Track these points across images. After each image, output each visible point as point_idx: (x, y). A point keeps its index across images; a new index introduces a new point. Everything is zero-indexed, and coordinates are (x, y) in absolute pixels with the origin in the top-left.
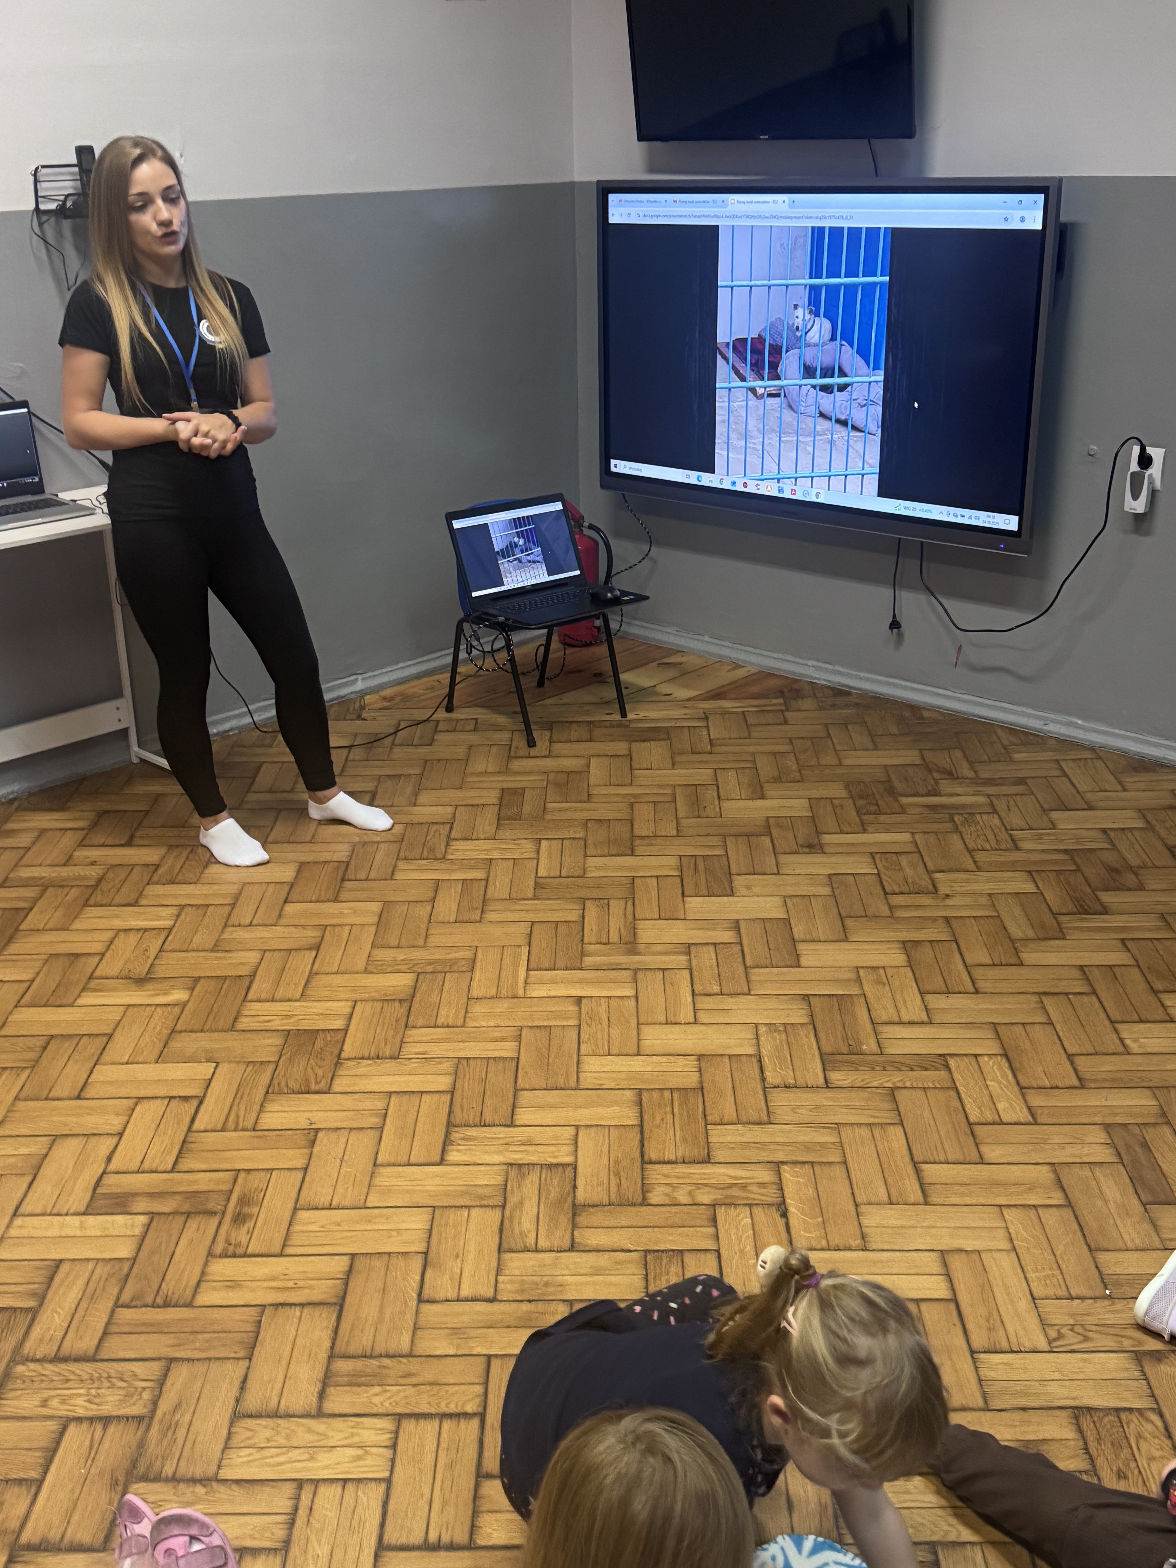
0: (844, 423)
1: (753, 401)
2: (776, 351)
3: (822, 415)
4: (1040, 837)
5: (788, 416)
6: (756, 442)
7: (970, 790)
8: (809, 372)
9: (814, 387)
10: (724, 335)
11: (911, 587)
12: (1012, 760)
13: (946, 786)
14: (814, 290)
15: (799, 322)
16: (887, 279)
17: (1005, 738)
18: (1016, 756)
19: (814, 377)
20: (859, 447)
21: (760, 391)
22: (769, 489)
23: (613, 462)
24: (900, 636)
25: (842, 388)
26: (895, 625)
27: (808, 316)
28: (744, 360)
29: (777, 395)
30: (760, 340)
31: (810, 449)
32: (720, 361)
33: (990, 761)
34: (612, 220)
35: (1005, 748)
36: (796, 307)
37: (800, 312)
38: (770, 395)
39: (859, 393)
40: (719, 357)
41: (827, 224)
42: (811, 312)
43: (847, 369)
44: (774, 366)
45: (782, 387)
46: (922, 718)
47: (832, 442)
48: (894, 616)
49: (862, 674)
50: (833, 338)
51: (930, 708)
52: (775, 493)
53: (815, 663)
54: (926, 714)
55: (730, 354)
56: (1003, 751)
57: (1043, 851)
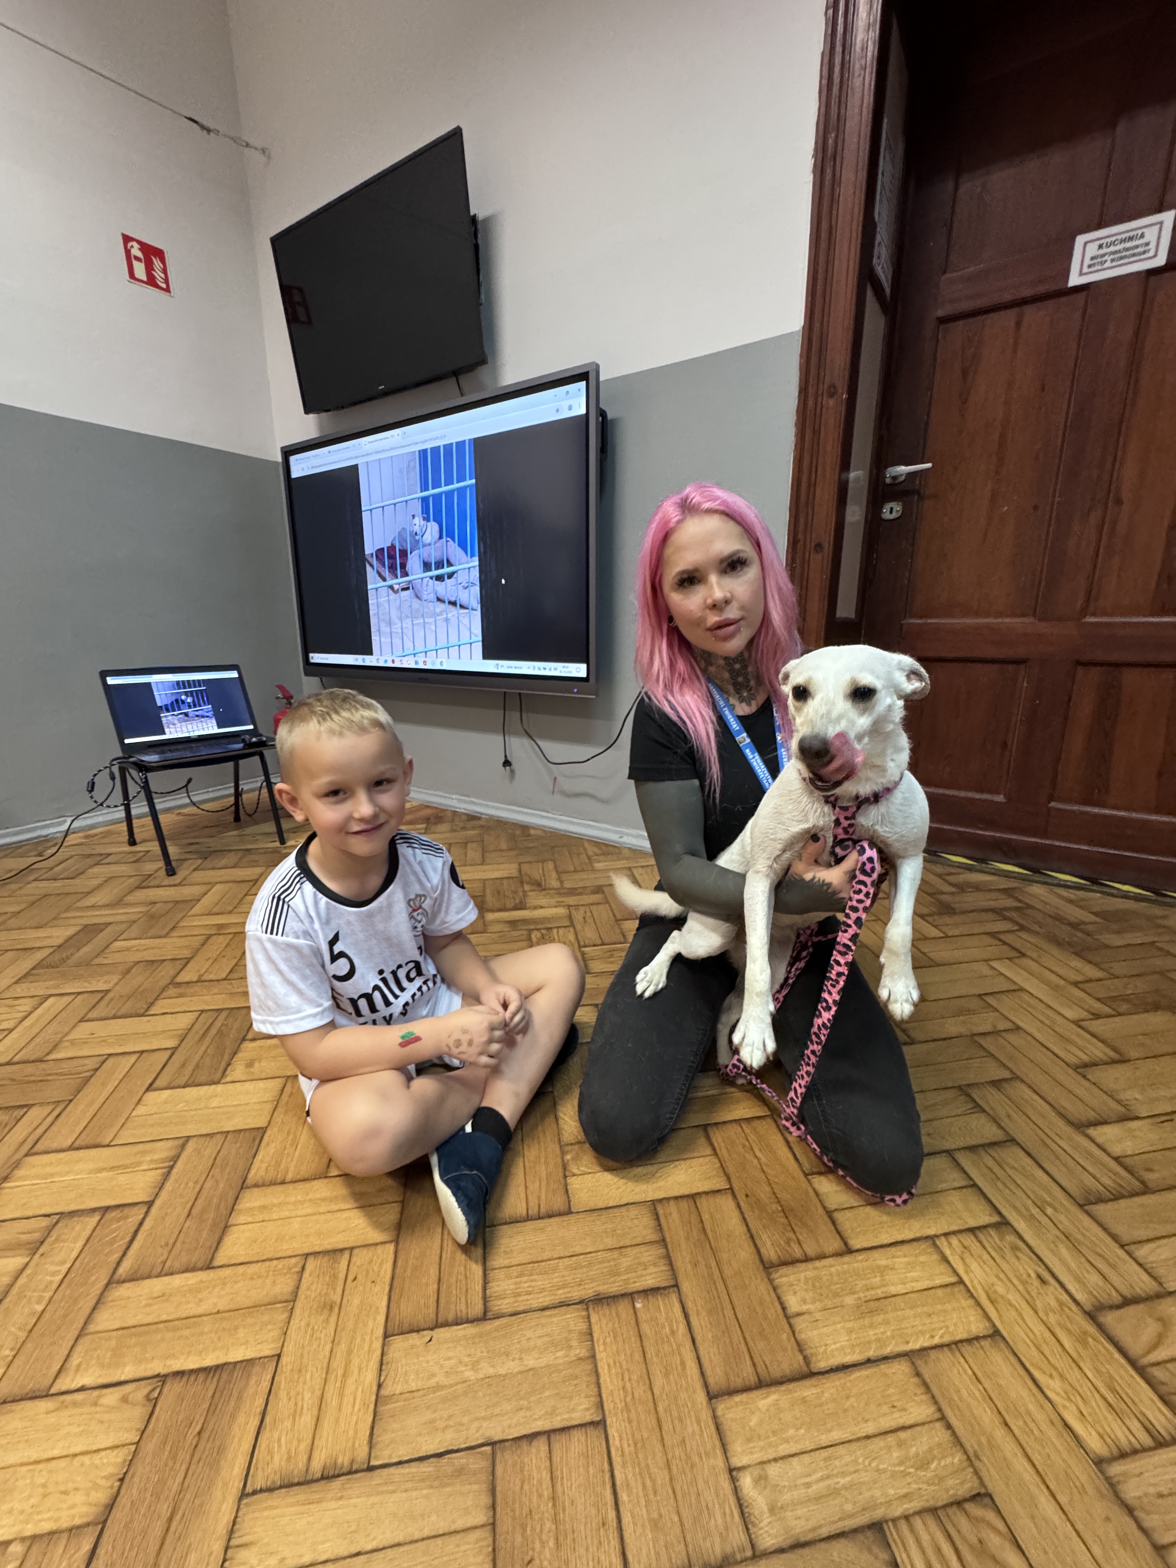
0: (453, 604)
1: (392, 596)
2: (404, 554)
3: (439, 599)
5: (416, 603)
6: (397, 628)
7: (553, 901)
8: (427, 566)
9: (431, 578)
10: (369, 549)
11: (516, 734)
12: (593, 870)
13: (534, 898)
14: (425, 500)
15: (416, 529)
16: (473, 481)
17: (591, 850)
18: (598, 866)
19: (430, 570)
20: (466, 621)
21: (396, 587)
22: (408, 663)
23: (311, 655)
24: (512, 772)
25: (450, 576)
26: (507, 763)
27: (422, 522)
28: (384, 566)
29: (407, 589)
30: (392, 548)
31: (433, 628)
32: (368, 568)
33: (575, 871)
34: (295, 474)
35: (589, 858)
36: (414, 516)
37: (417, 520)
38: (404, 589)
39: (462, 577)
40: (368, 566)
41: (428, 446)
42: (424, 519)
43: (452, 561)
44: (403, 566)
45: (410, 582)
46: (529, 835)
47: (447, 620)
48: (506, 756)
49: (488, 803)
50: (441, 537)
51: (536, 827)
52: (413, 666)
53: (457, 796)
54: (532, 832)
55: (374, 562)
56: (587, 861)
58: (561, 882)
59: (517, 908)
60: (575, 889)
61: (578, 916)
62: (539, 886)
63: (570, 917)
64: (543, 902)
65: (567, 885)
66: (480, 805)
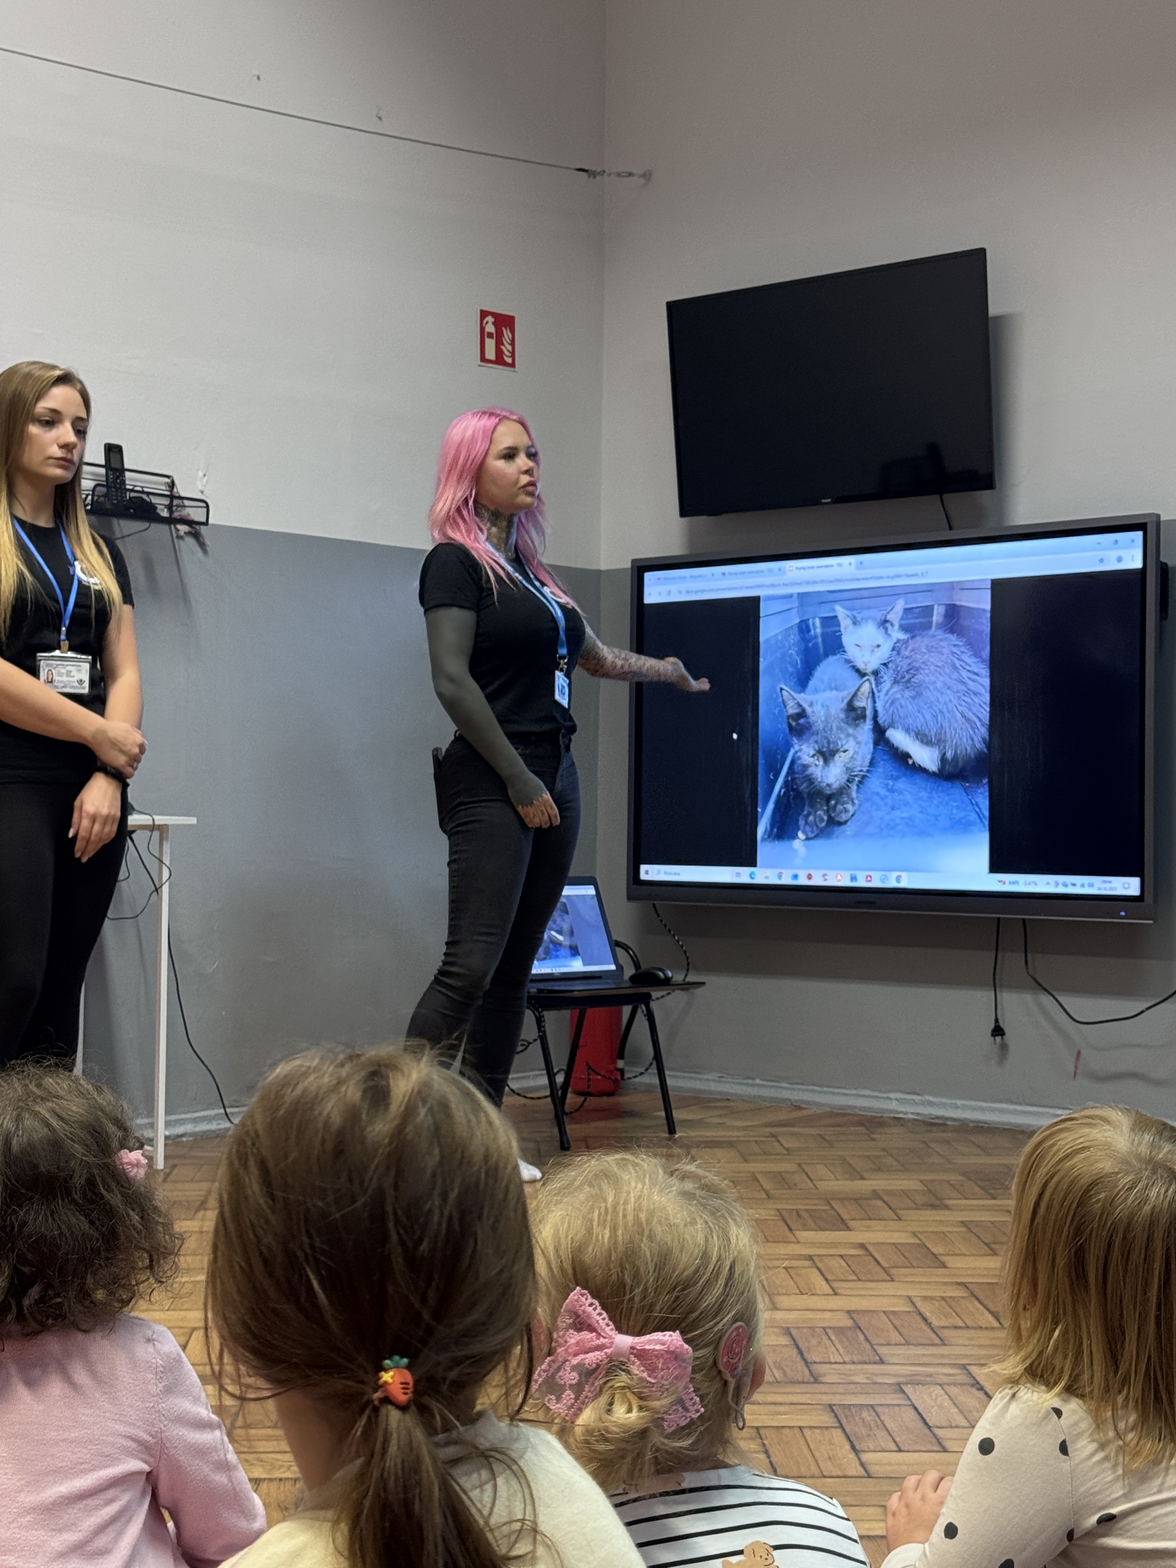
11: (1015, 986)
22: (840, 879)
23: (644, 868)
24: (1004, 1047)
26: (998, 1031)
34: (651, 599)
48: (997, 1020)
49: (959, 1102)
52: (846, 884)
53: (899, 1095)
66: (944, 1105)
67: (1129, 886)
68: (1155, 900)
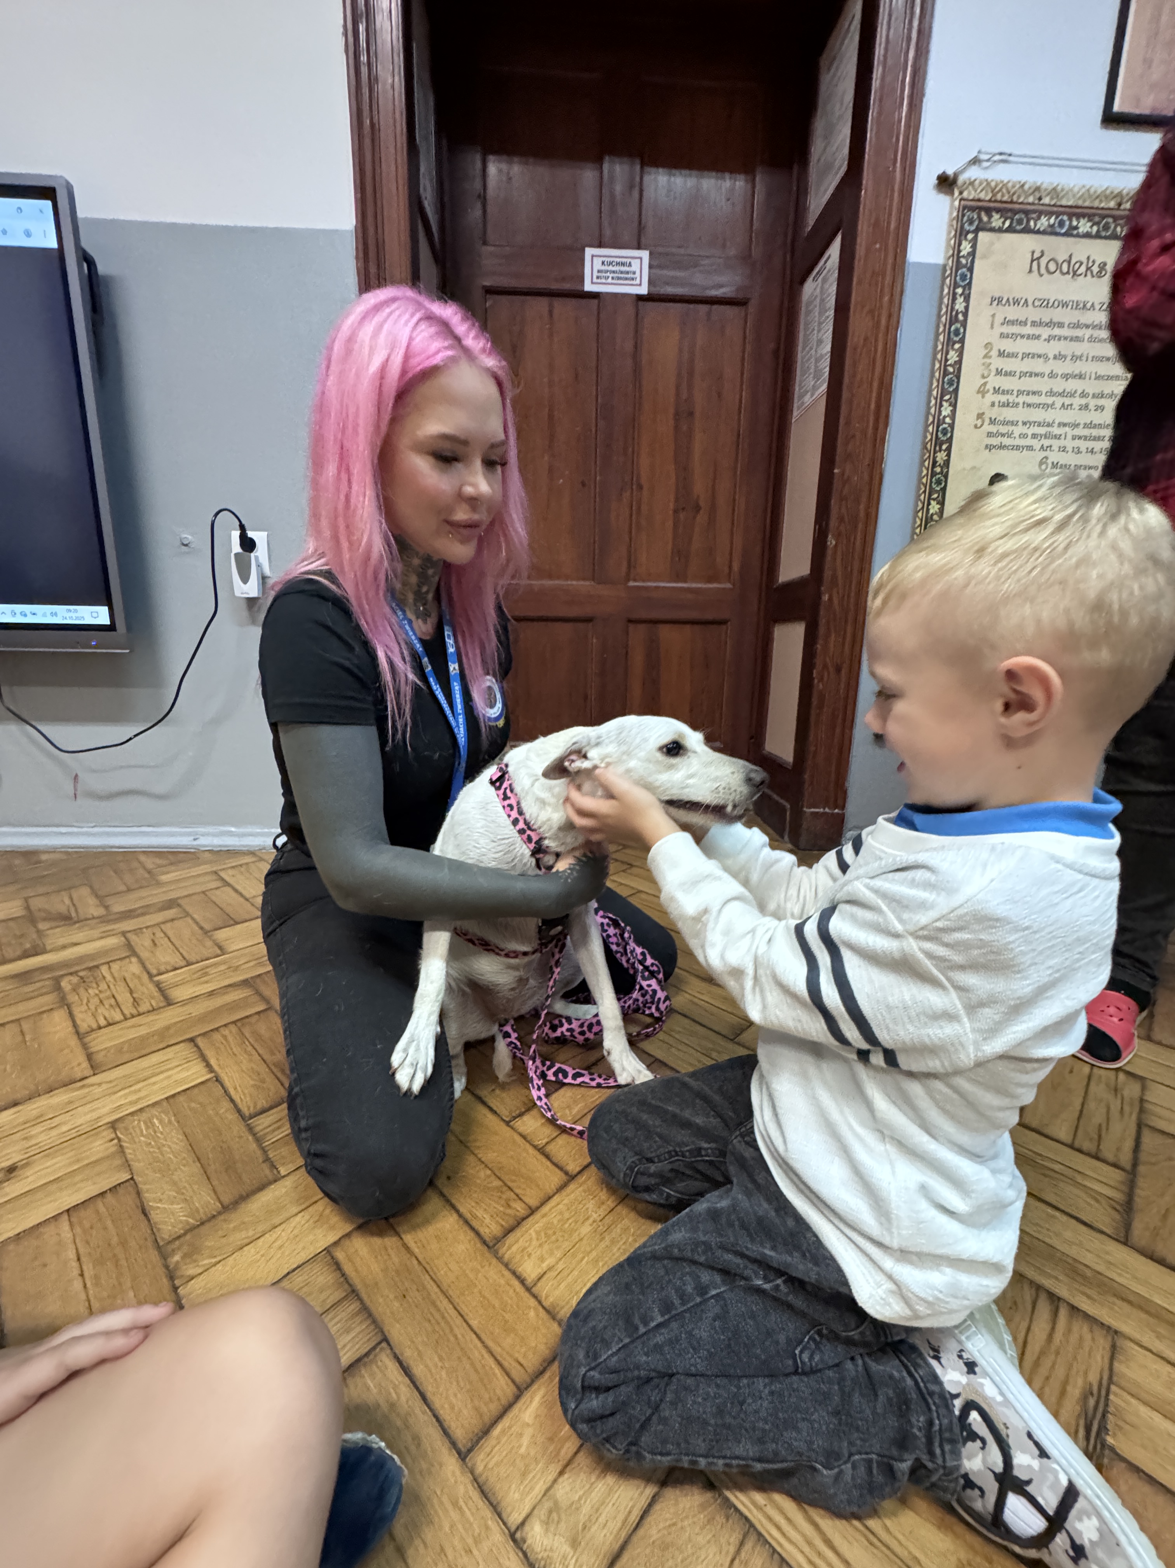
4: (204, 972)
7: (96, 933)
12: (159, 884)
13: (57, 936)
17: (149, 863)
18: (164, 878)
33: (129, 890)
35: (149, 872)
46: (39, 862)
51: (53, 850)
54: (44, 857)
56: (147, 875)
57: (211, 994)
58: (107, 907)
59: (26, 955)
60: (131, 911)
61: (142, 943)
62: (66, 919)
63: (129, 945)
64: (79, 936)
65: (118, 907)
67: (99, 615)
68: (129, 628)
